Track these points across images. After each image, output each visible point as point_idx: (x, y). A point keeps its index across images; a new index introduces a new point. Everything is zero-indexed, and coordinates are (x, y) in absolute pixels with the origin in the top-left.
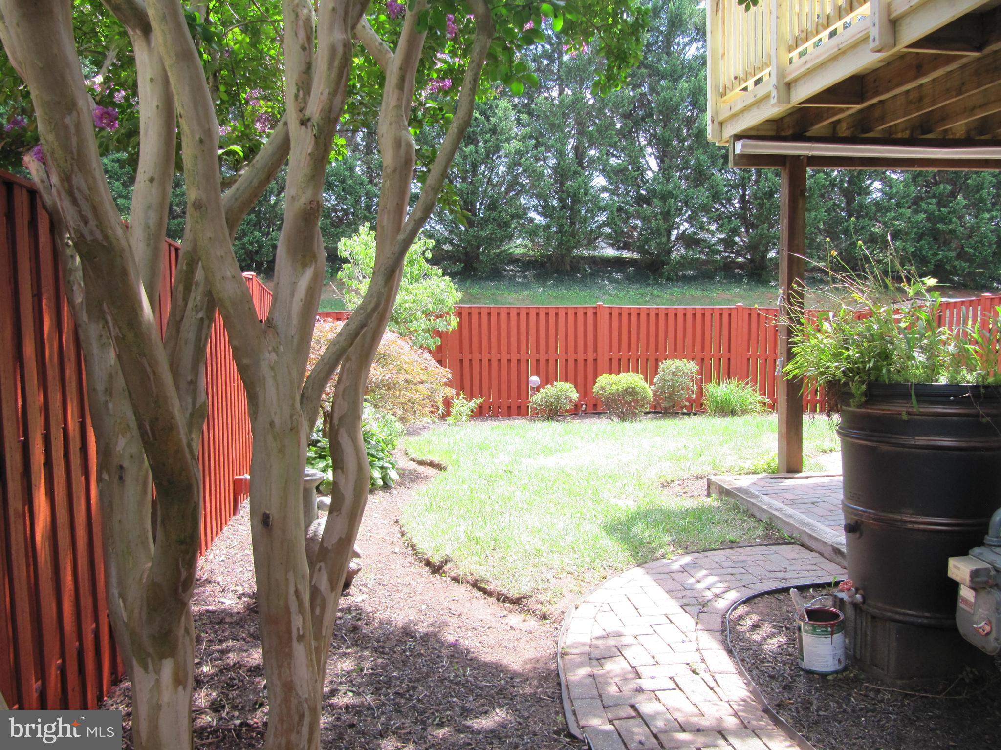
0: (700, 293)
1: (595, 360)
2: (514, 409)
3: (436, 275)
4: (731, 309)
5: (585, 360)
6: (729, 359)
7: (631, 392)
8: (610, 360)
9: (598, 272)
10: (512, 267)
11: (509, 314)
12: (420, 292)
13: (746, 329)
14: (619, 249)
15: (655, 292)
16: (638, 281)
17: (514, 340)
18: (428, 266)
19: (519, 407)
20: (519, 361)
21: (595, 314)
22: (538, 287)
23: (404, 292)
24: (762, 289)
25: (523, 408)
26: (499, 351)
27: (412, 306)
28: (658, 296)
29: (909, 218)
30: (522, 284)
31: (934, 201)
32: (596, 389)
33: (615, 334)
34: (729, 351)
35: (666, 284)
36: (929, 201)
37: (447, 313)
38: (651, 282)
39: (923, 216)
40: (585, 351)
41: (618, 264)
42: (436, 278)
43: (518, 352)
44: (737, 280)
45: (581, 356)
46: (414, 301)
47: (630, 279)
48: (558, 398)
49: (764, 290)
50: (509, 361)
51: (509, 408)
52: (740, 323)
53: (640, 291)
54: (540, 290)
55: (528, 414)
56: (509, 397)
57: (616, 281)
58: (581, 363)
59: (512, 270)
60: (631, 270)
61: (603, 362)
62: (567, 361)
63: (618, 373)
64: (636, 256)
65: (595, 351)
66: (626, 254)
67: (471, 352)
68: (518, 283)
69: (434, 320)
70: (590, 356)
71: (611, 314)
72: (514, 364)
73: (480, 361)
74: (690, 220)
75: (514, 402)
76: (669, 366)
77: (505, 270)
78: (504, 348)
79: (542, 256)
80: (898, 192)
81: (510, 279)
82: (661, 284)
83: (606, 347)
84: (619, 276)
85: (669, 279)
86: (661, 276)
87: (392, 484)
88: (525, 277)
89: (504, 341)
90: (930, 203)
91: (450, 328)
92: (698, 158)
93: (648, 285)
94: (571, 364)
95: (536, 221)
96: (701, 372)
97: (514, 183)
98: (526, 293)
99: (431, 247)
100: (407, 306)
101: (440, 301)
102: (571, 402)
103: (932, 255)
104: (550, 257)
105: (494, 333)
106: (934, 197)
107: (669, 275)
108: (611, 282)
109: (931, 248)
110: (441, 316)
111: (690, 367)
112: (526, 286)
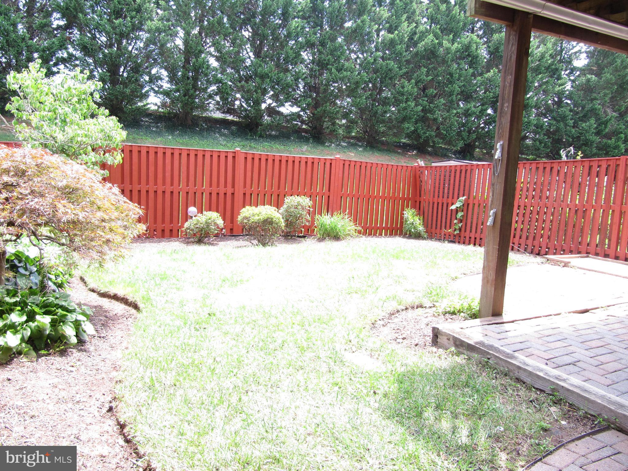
0: (282, 147)
1: (233, 194)
2: (167, 232)
3: (104, 115)
4: (332, 159)
5: (225, 194)
6: (329, 196)
7: (268, 222)
8: (244, 194)
9: (211, 127)
10: (147, 119)
11: (164, 153)
12: (92, 127)
13: (341, 175)
14: (223, 113)
15: (252, 145)
16: (239, 136)
17: (168, 174)
18: (95, 106)
19: (171, 230)
20: (172, 192)
21: (234, 157)
22: (168, 136)
23: (76, 127)
24: (321, 148)
25: (175, 232)
26: (156, 184)
27: (84, 139)
28: (255, 148)
29: (412, 108)
30: (156, 132)
31: (426, 99)
32: (240, 218)
33: (249, 174)
34: (329, 191)
35: (259, 140)
36: (423, 98)
37: (115, 149)
38: (249, 138)
39: (420, 108)
40: (226, 186)
41: (224, 123)
42: (104, 117)
43: (172, 184)
44: (306, 140)
45: (222, 190)
46: (86, 136)
47: (234, 135)
48: (208, 224)
49: (323, 148)
50: (164, 192)
51: (163, 231)
52: (337, 170)
53: (242, 143)
54: (170, 137)
55: (178, 237)
56: (163, 222)
57: (224, 135)
58: (222, 196)
59: (147, 121)
60: (234, 128)
61: (239, 196)
62: (211, 193)
63: (257, 206)
64: (236, 119)
65: (233, 186)
66: (230, 117)
67: (131, 183)
68: (152, 131)
69: (104, 154)
70: (229, 191)
71: (246, 158)
72: (168, 195)
73: (139, 191)
74: (273, 97)
75: (167, 226)
76: (291, 201)
77: (142, 121)
78: (160, 181)
79: (169, 113)
80: (407, 91)
81: (146, 128)
82: (256, 140)
83: (242, 184)
84: (226, 131)
85: (261, 136)
86: (255, 134)
87: (86, 338)
88: (157, 127)
89: (160, 176)
90: (424, 100)
91: (116, 162)
92: (287, 52)
93: (247, 139)
94: (214, 196)
95: (164, 87)
96: (314, 206)
97: (148, 56)
98: (159, 139)
99: (99, 88)
100: (79, 139)
101: (109, 138)
102: (218, 228)
103: (423, 133)
104: (176, 115)
105: (152, 169)
106: (426, 96)
107: (261, 133)
108: (221, 135)
109: (422, 129)
110: (109, 151)
111: (305, 201)
112: (159, 134)
